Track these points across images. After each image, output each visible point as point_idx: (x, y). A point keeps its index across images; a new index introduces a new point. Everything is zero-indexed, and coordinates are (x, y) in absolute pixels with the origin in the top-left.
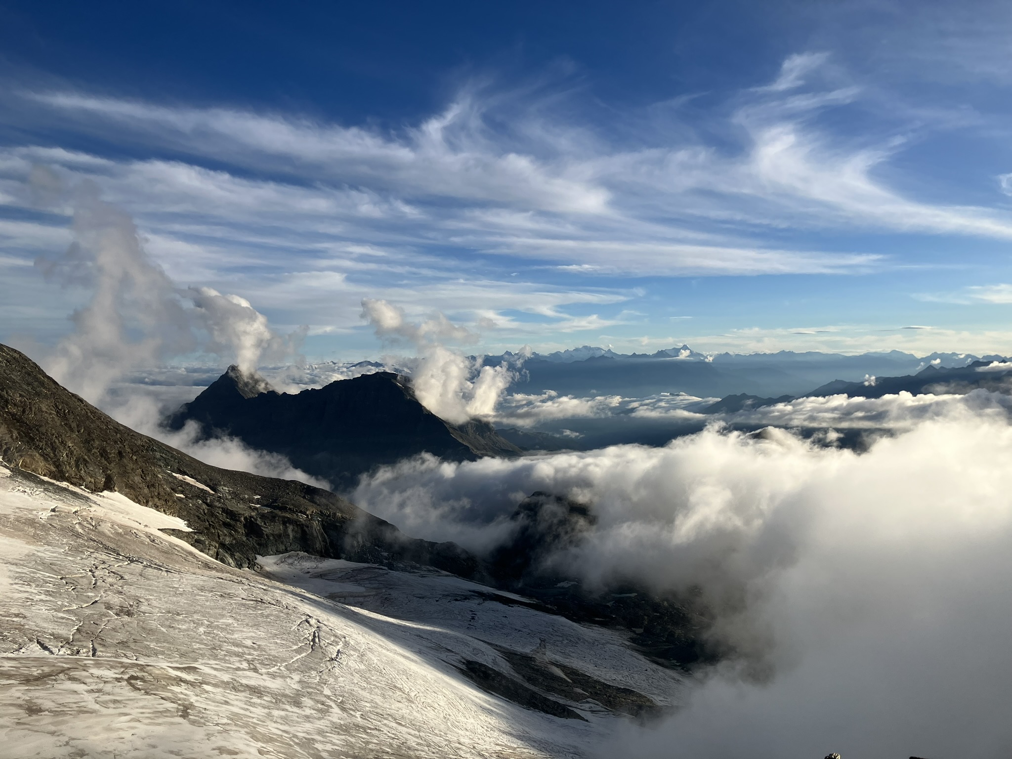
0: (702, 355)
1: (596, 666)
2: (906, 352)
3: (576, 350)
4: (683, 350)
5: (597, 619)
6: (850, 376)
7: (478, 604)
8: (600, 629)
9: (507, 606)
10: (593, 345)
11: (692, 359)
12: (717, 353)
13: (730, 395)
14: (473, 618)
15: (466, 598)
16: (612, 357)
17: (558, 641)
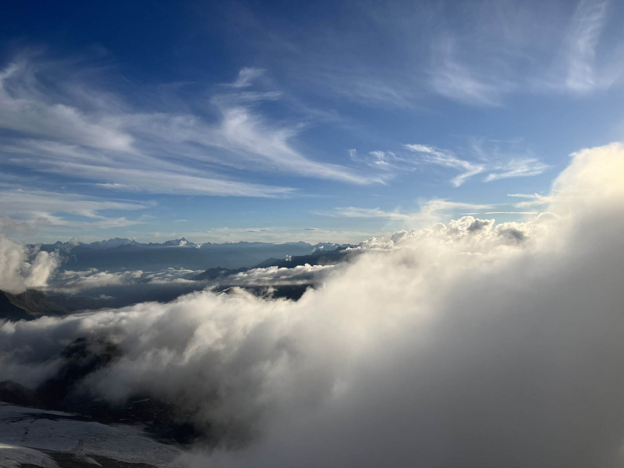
0: (194, 244)
1: (120, 452)
2: (307, 242)
3: (111, 240)
4: (183, 241)
5: (121, 420)
6: (278, 256)
7: (31, 423)
8: (123, 426)
9: (53, 421)
10: (122, 237)
11: (188, 246)
12: (203, 242)
13: (210, 268)
14: (26, 433)
15: (21, 419)
16: (136, 245)
17: (92, 439)
